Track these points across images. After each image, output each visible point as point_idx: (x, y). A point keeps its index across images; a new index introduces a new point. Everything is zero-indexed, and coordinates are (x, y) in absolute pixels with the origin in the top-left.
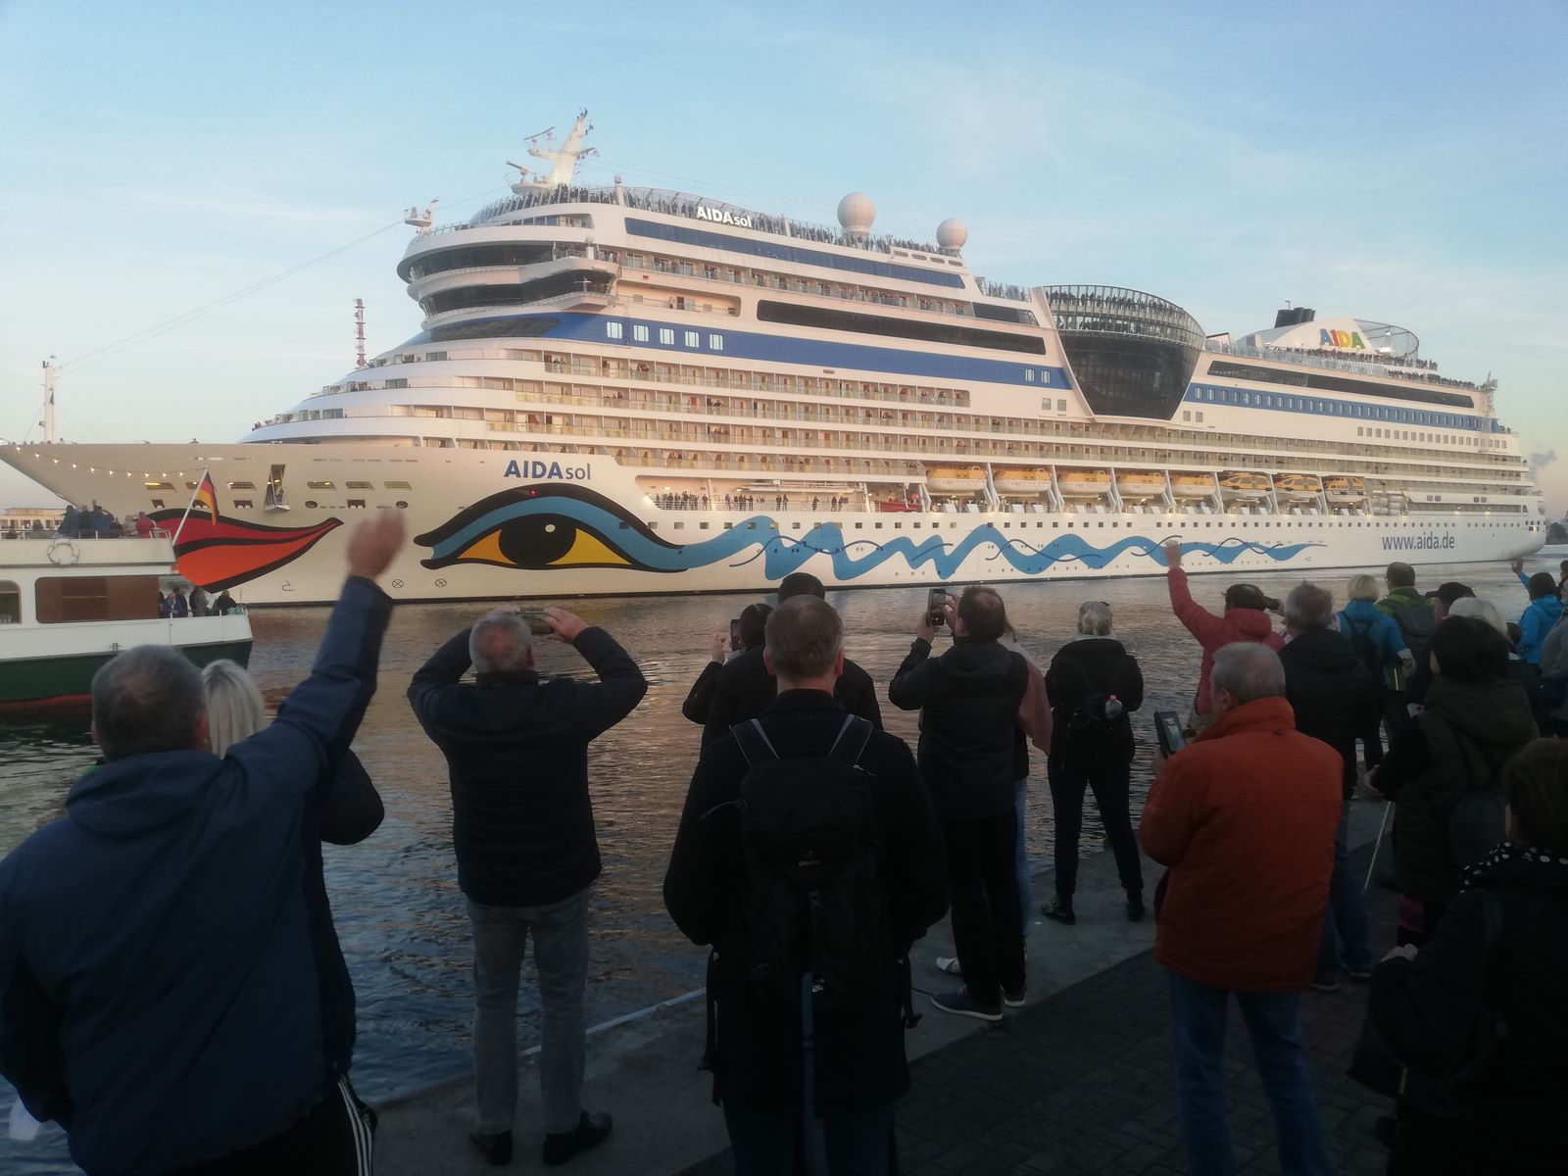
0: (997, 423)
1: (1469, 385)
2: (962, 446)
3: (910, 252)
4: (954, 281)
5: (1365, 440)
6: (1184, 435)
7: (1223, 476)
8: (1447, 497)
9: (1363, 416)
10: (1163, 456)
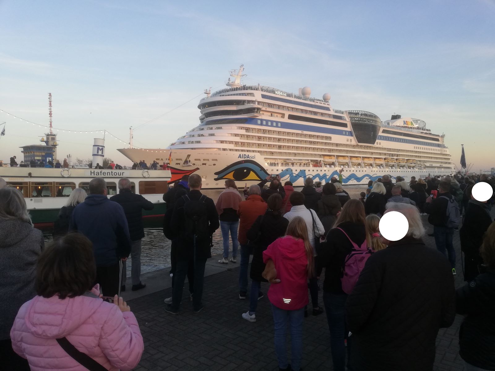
0: (337, 145)
1: (438, 136)
2: (330, 150)
3: (319, 102)
4: (328, 109)
5: (416, 150)
6: (377, 148)
7: (385, 159)
8: (434, 165)
9: (415, 144)
10: (372, 153)
